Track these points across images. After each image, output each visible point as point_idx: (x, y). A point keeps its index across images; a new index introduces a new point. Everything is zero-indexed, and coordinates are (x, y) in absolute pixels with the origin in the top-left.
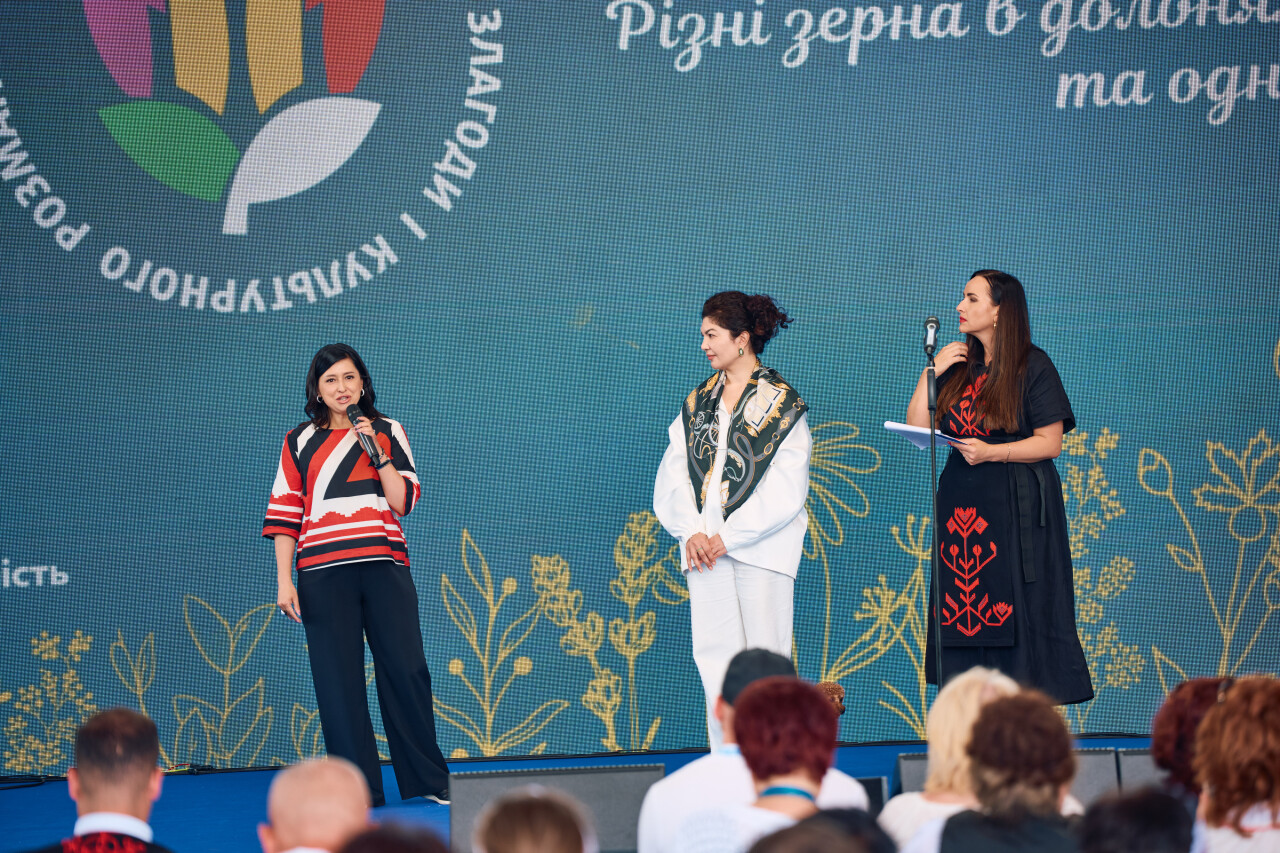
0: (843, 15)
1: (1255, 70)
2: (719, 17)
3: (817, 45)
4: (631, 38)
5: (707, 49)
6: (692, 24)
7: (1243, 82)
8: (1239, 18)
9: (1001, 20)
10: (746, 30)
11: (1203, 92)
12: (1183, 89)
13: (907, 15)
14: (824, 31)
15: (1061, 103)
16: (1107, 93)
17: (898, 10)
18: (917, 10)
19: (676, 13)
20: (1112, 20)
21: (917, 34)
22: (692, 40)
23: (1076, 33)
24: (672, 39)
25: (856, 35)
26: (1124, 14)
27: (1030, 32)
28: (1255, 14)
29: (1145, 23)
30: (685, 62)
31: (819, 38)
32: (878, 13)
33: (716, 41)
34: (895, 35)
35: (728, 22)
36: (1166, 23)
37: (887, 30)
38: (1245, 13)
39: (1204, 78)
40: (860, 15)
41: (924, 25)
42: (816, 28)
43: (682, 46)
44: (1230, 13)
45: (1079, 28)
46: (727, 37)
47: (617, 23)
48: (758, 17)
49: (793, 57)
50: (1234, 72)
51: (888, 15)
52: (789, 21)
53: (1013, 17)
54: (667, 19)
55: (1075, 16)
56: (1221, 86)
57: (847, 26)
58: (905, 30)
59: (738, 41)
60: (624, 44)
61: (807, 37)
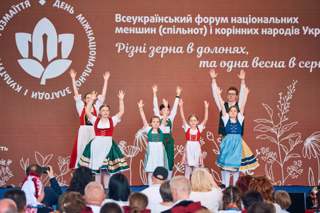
0: (160, 48)
1: (236, 62)
2: (137, 47)
3: (155, 53)
4: (120, 50)
5: (135, 53)
6: (132, 48)
7: (234, 64)
8: (233, 52)
9: (190, 50)
10: (142, 50)
11: (226, 65)
12: (223, 65)
13: (172, 49)
14: (157, 51)
15: (200, 66)
16: (209, 65)
17: (171, 48)
18: (174, 48)
19: (129, 46)
20: (210, 51)
21: (174, 52)
22: (132, 51)
23: (203, 54)
24: (128, 51)
25: (163, 52)
26: (212, 50)
27: (195, 53)
28: (236, 52)
29: (216, 52)
30: (130, 55)
31: (156, 52)
32: (167, 48)
33: (136, 52)
34: (170, 52)
35: (139, 48)
36: (220, 52)
37: (168, 51)
38: (234, 51)
39: (227, 63)
40: (164, 48)
41: (175, 51)
42: (155, 50)
43: (130, 52)
44: (232, 51)
45: (204, 52)
46: (138, 51)
47: (118, 48)
48: (144, 47)
49: (151, 55)
50: (232, 62)
51: (169, 48)
52: (150, 48)
53: (192, 50)
54: (127, 47)
55: (203, 50)
56: (230, 64)
57: (161, 50)
58: (172, 51)
59: (141, 52)
60: (119, 51)
61: (153, 52)
